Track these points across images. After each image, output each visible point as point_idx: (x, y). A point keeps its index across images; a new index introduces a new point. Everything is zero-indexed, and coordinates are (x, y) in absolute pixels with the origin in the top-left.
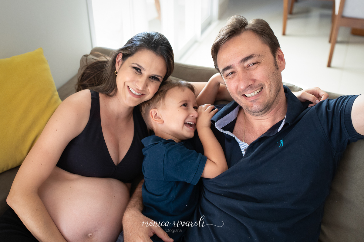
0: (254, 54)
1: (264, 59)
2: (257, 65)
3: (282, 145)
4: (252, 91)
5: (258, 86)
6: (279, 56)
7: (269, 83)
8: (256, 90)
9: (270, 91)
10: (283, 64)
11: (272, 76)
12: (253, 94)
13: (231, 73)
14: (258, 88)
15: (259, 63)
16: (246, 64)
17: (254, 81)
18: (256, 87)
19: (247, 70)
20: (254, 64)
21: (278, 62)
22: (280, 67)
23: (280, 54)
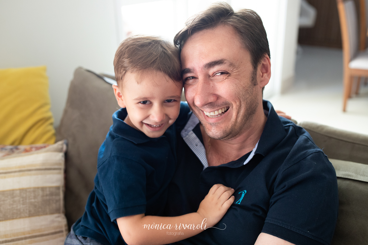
0: (225, 60)
1: (236, 71)
2: (225, 77)
3: (239, 202)
4: (212, 110)
5: (222, 105)
6: (263, 64)
7: (238, 103)
8: (218, 110)
9: (238, 113)
10: (266, 77)
11: (244, 94)
12: (212, 114)
13: (192, 77)
14: (221, 107)
15: (228, 75)
16: (212, 71)
17: (218, 97)
18: (219, 106)
19: (211, 80)
20: (222, 73)
21: (260, 75)
22: (261, 81)
23: (265, 63)
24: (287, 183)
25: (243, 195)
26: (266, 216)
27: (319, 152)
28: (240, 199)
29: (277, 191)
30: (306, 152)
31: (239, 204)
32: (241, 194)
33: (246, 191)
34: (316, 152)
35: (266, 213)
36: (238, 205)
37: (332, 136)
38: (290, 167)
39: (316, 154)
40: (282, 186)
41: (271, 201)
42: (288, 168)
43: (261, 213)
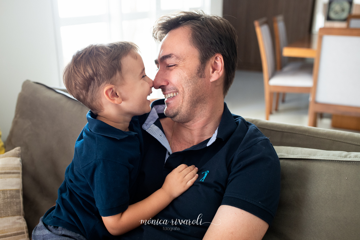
0: (172, 54)
1: (183, 63)
3: (202, 180)
15: (176, 66)
17: (169, 82)
18: (168, 90)
24: (243, 163)
25: (206, 175)
26: (224, 192)
27: (267, 139)
28: (203, 177)
29: (234, 170)
30: (257, 139)
31: (203, 181)
32: (205, 173)
33: (208, 171)
34: (264, 140)
35: (224, 189)
36: (202, 183)
37: (265, 128)
38: (244, 151)
39: (265, 141)
40: (238, 165)
41: (229, 179)
42: (242, 151)
43: (220, 189)
